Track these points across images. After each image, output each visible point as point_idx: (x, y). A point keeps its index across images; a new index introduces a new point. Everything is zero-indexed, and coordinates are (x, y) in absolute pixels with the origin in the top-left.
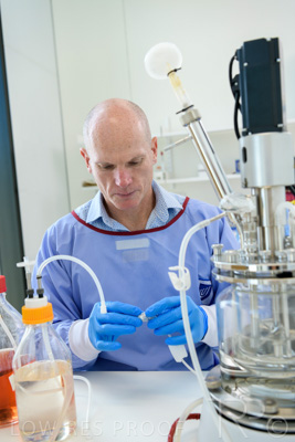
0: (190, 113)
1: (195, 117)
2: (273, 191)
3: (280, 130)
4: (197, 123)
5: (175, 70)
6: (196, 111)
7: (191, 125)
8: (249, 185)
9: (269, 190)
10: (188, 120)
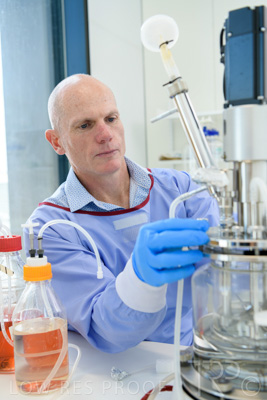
0: (176, 85)
1: (181, 88)
2: (254, 166)
3: (260, 102)
4: (183, 95)
5: (167, 43)
6: (182, 83)
7: (177, 97)
8: (228, 159)
9: (250, 165)
10: (174, 91)
